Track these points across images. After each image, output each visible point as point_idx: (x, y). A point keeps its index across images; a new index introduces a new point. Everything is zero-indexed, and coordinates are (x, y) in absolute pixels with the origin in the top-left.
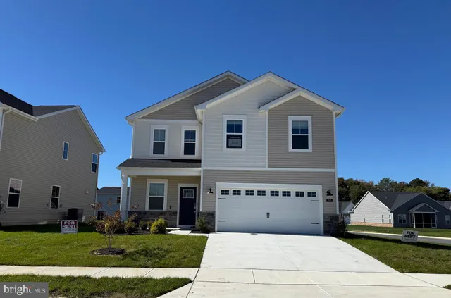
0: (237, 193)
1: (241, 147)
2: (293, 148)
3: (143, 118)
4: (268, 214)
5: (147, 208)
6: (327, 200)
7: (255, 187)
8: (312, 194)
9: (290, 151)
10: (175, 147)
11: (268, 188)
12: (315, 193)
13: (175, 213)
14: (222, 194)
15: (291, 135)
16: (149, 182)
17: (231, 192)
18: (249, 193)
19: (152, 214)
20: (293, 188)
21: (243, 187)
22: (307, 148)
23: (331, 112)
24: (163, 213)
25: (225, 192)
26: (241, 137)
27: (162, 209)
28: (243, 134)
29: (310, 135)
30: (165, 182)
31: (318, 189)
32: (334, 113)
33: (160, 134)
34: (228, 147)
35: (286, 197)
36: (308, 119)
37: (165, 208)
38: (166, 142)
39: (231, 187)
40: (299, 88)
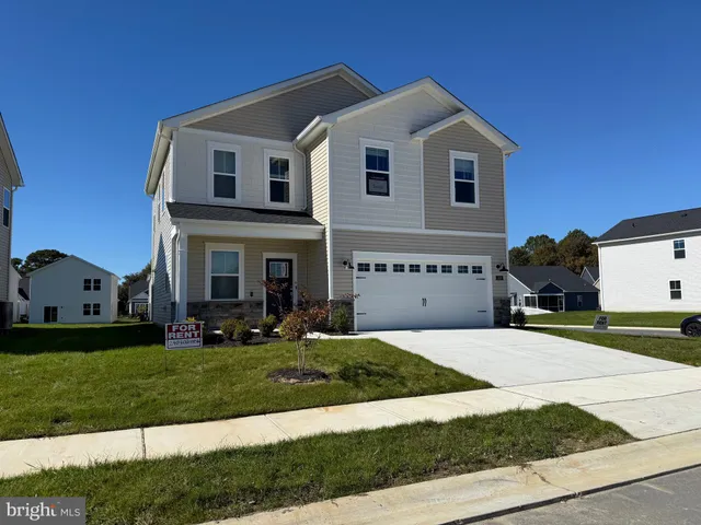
0: (381, 268)
1: (388, 194)
2: (457, 201)
3: (190, 126)
4: (424, 300)
5: (208, 297)
6: (497, 277)
7: (407, 259)
8: (477, 270)
9: (452, 205)
10: (253, 187)
11: (423, 260)
12: (480, 268)
13: (260, 304)
14: (360, 270)
15: (453, 180)
16: (210, 248)
17: (372, 268)
18: (399, 268)
19: (218, 306)
20: (455, 260)
21: (390, 259)
22: (473, 202)
23: (500, 150)
24: (238, 305)
25: (364, 267)
26: (386, 178)
27: (237, 297)
28: (390, 173)
29: (476, 182)
30: (240, 249)
31: (485, 261)
32: (504, 153)
33: (226, 159)
34: (368, 192)
35: (447, 274)
36: (474, 157)
37: (242, 296)
38: (237, 175)
39: (372, 258)
40: (466, 109)
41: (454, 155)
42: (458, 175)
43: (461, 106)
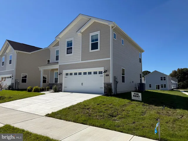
0: (71, 74)
3: (53, 47)
4: (82, 83)
9: (90, 52)
14: (66, 75)
15: (91, 43)
16: (54, 72)
25: (67, 74)
26: (71, 48)
27: (58, 82)
28: (73, 46)
29: (99, 41)
34: (67, 54)
36: (98, 33)
39: (69, 71)
40: (92, 18)
41: (91, 34)
42: (92, 41)
43: (90, 18)
